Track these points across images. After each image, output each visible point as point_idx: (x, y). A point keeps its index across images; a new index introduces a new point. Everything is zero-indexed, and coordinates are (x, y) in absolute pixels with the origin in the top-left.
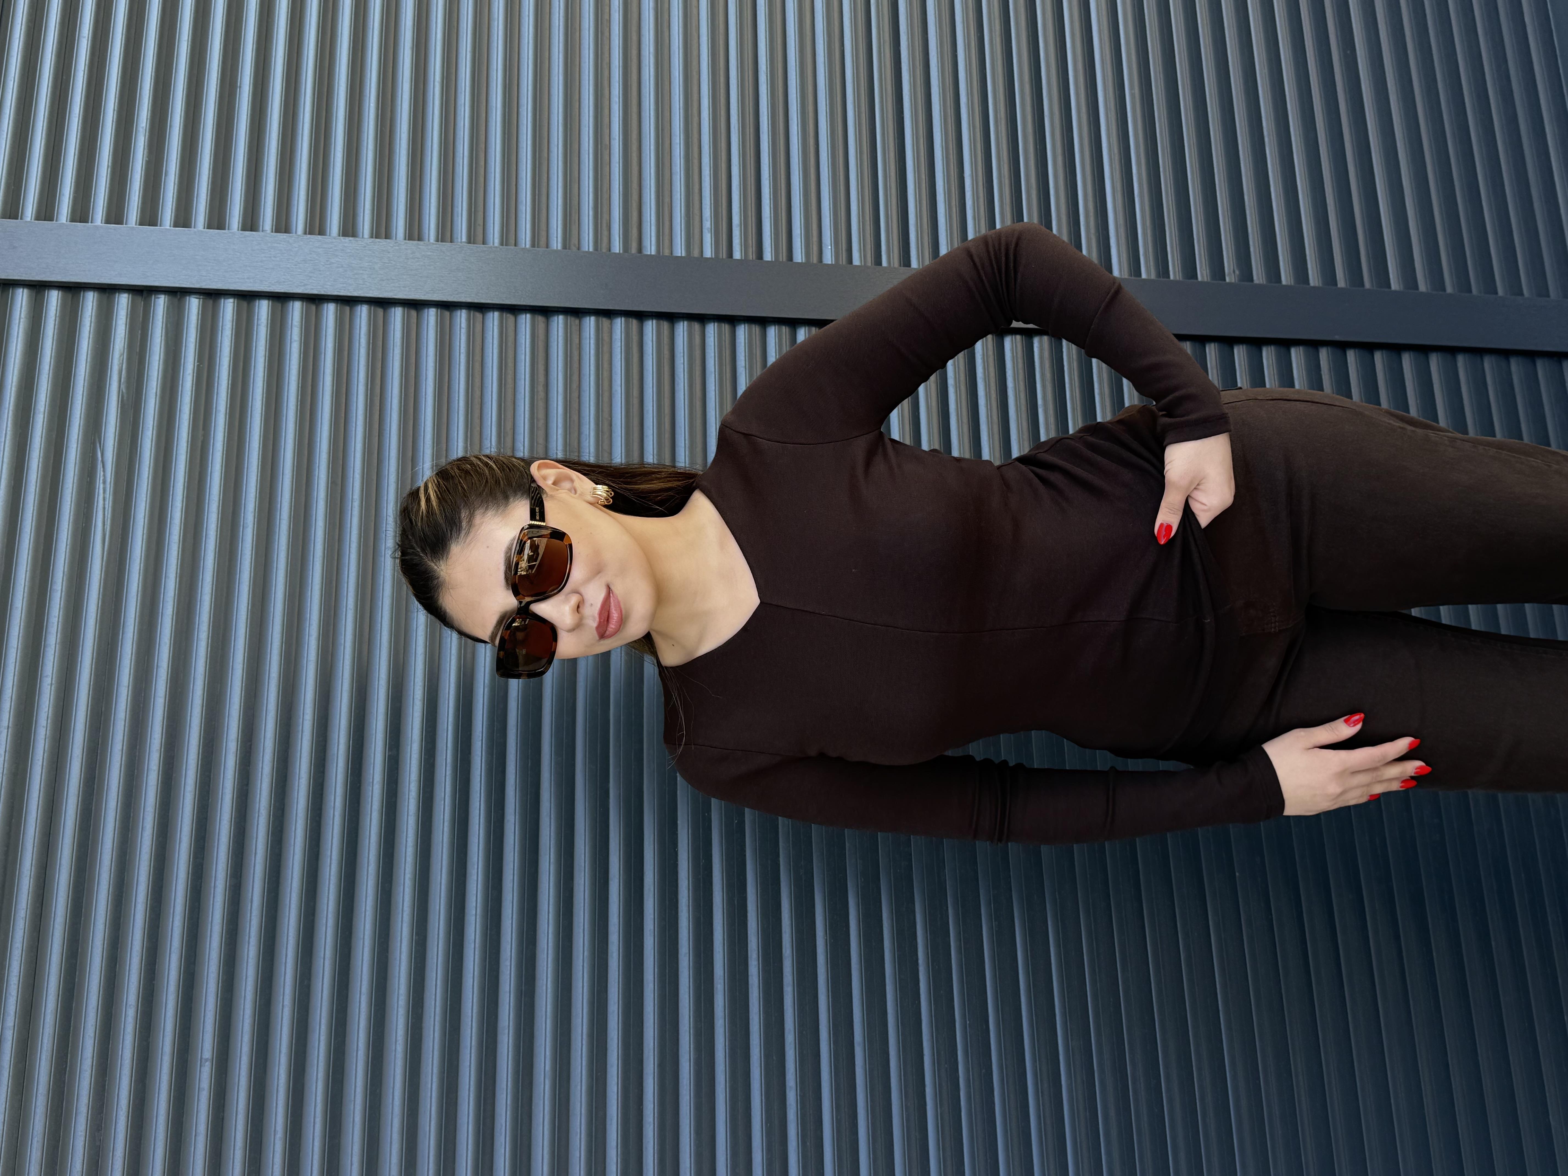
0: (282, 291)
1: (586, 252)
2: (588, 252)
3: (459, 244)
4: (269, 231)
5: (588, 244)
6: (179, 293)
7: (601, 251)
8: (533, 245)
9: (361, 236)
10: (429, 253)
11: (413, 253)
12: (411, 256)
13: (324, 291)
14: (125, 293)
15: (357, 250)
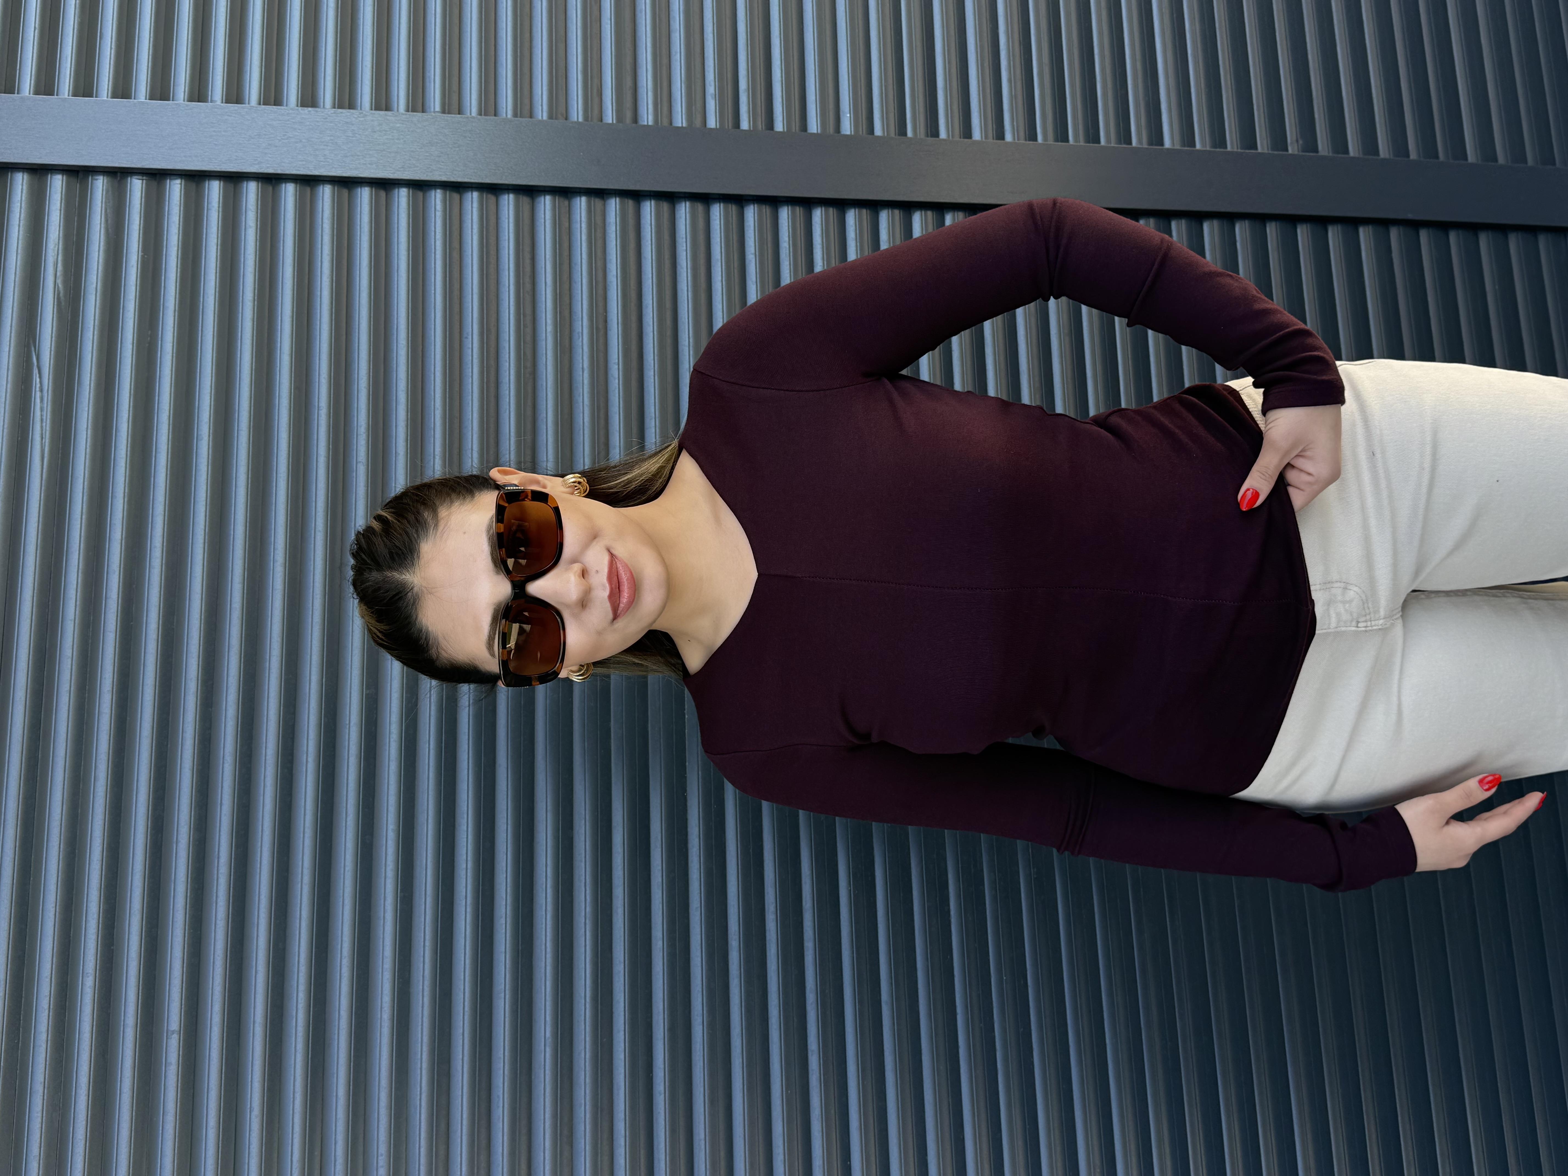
0: (235, 170)
2: (577, 123)
3: (433, 114)
4: (219, 102)
6: (119, 174)
7: (591, 121)
8: (515, 115)
9: (322, 106)
10: (398, 125)
12: (378, 128)
13: (282, 170)
14: (59, 174)
15: (318, 122)
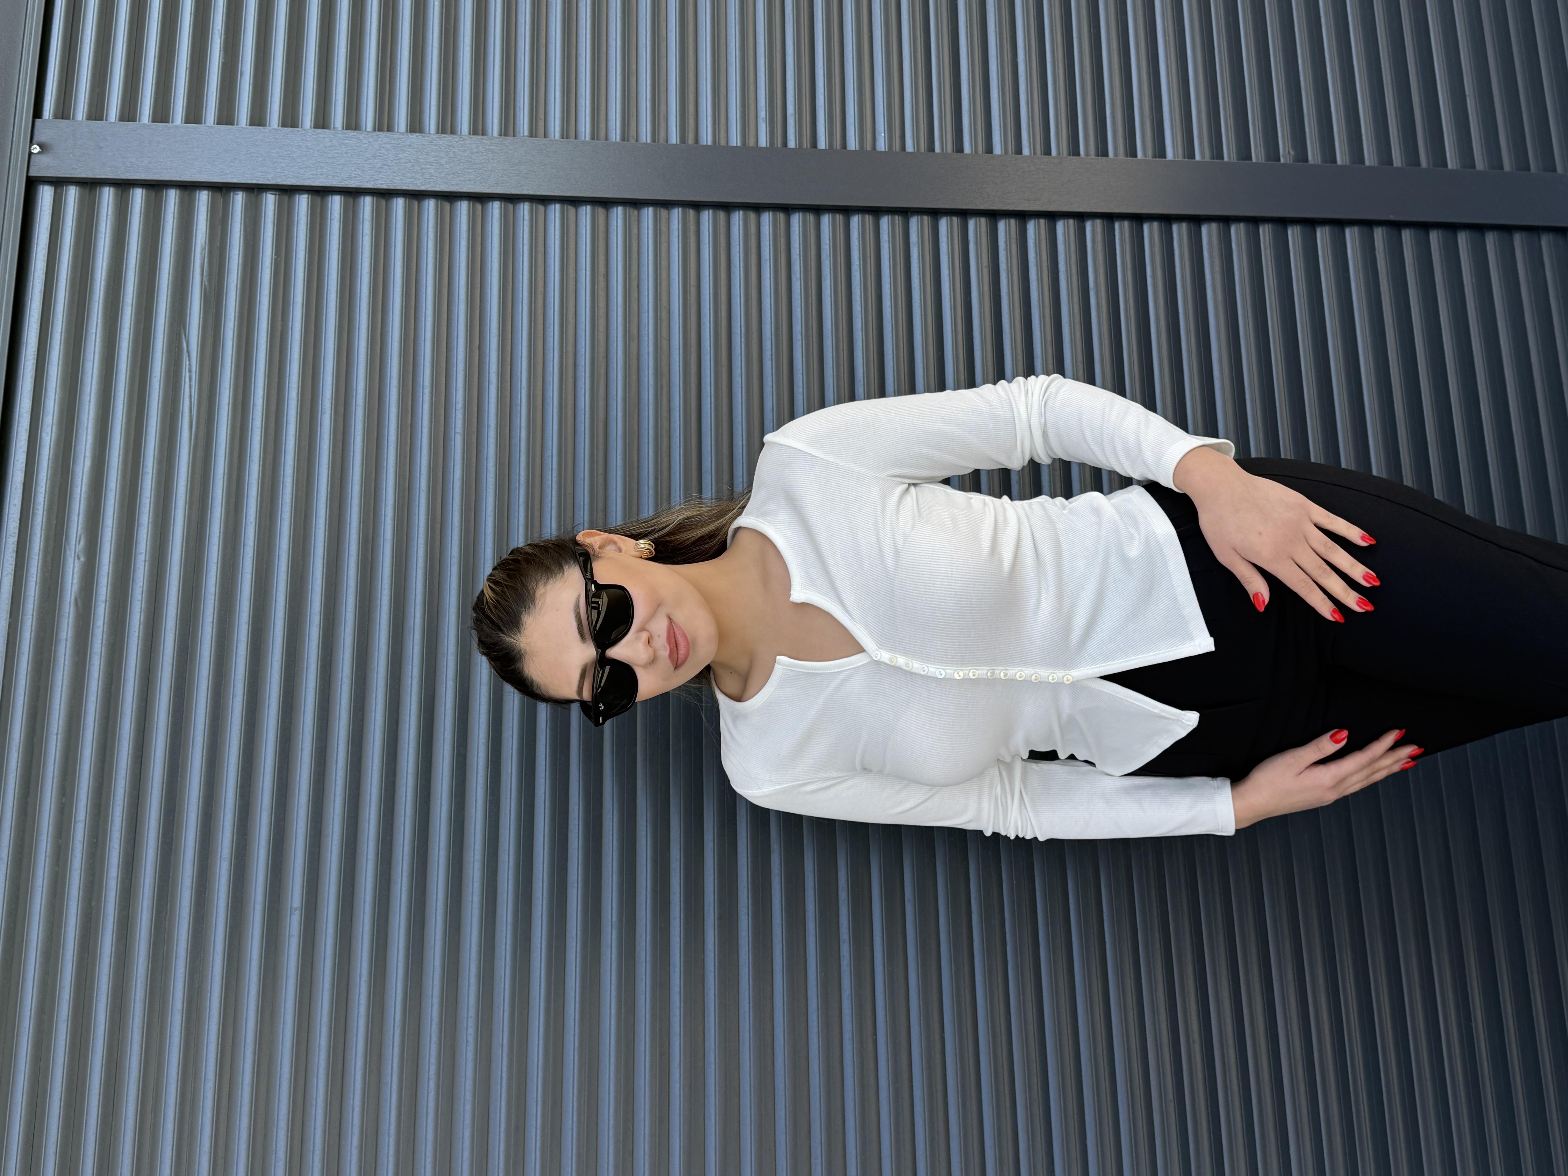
0: (353, 186)
1: (644, 143)
2: (646, 144)
3: (522, 138)
4: (339, 129)
5: (646, 135)
6: (256, 190)
7: (658, 142)
8: (593, 138)
9: (427, 132)
10: (492, 148)
11: (478, 147)
12: (475, 150)
13: (394, 186)
14: (204, 190)
15: (424, 145)
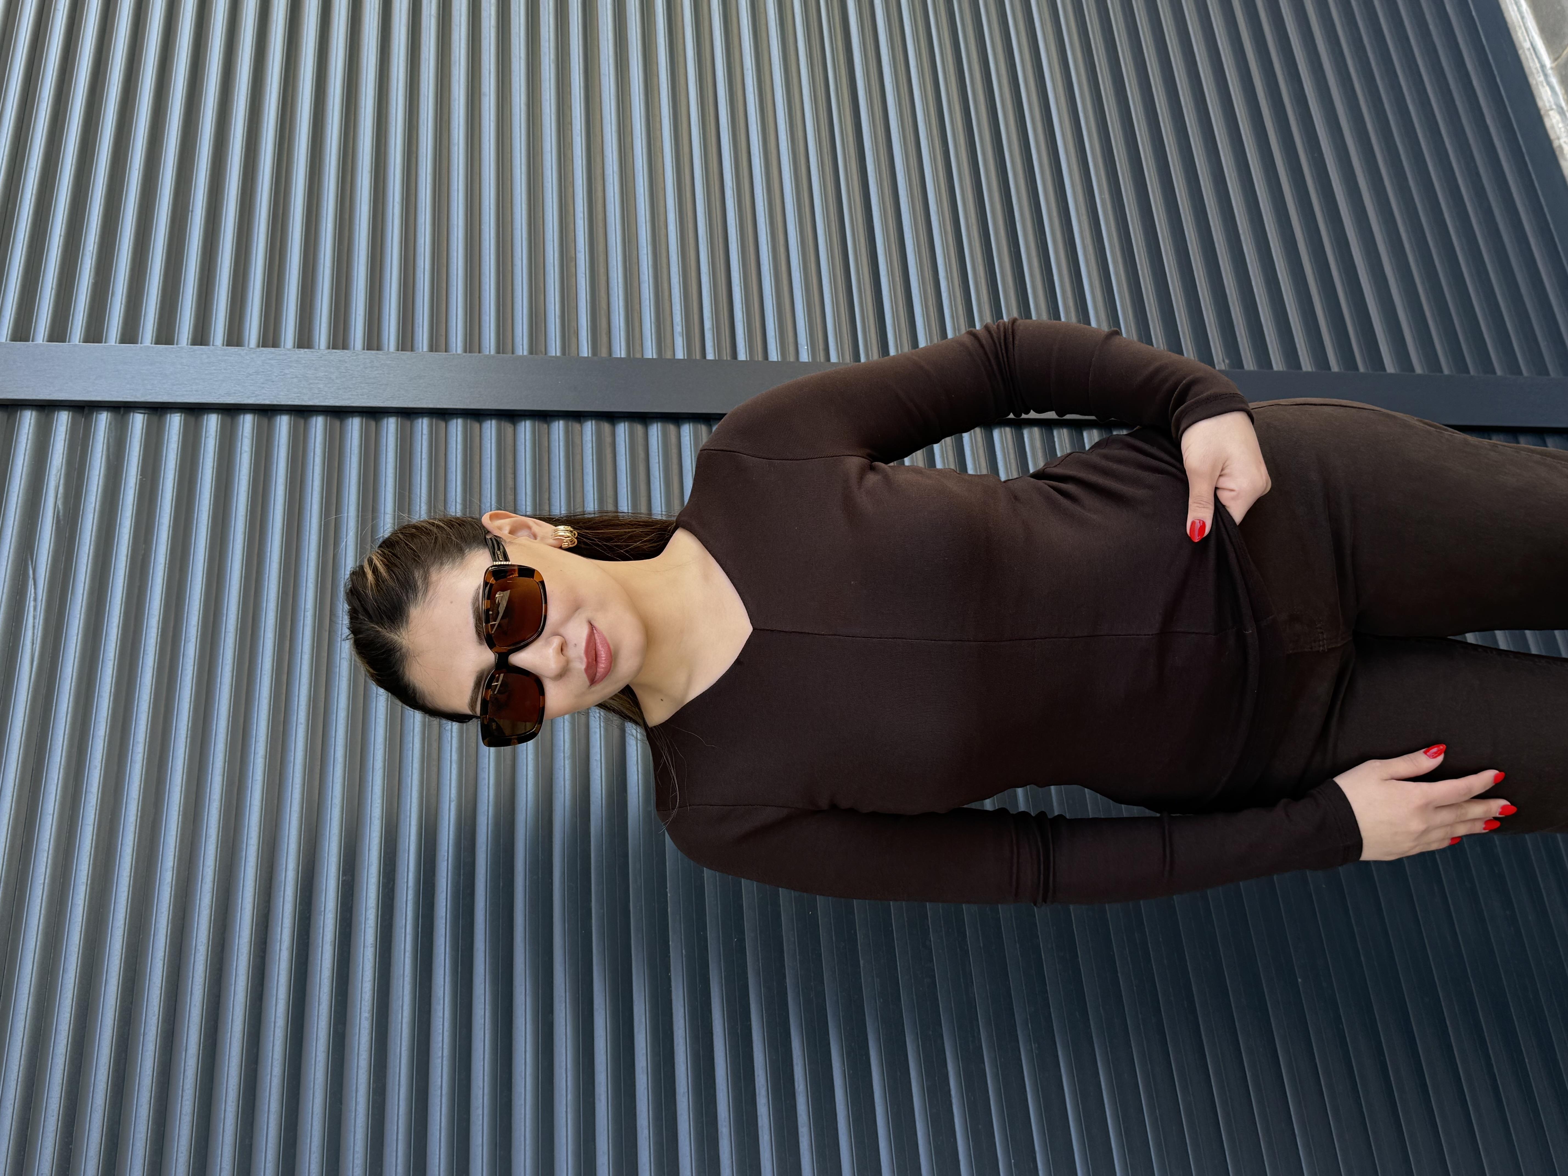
0: (233, 403)
1: (553, 357)
2: (556, 357)
3: (421, 352)
4: (220, 345)
5: (555, 352)
6: (123, 408)
7: (568, 355)
8: (498, 352)
9: (317, 347)
10: (389, 362)
11: (372, 362)
12: (370, 365)
13: (277, 401)
14: (65, 408)
